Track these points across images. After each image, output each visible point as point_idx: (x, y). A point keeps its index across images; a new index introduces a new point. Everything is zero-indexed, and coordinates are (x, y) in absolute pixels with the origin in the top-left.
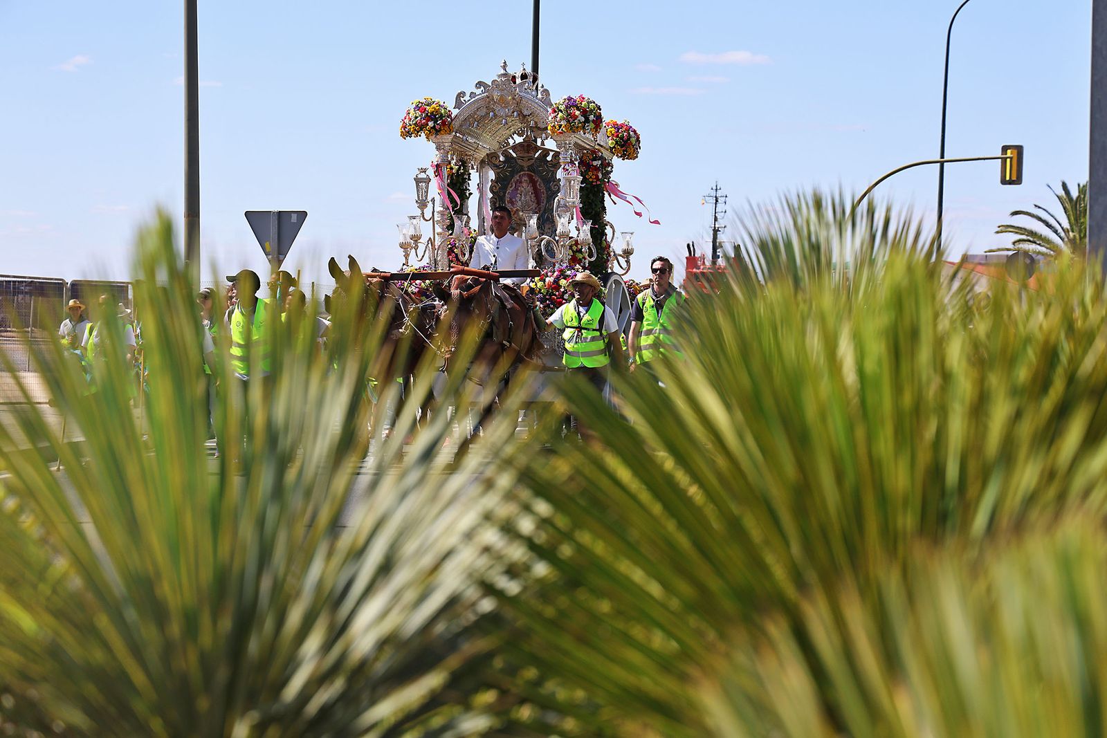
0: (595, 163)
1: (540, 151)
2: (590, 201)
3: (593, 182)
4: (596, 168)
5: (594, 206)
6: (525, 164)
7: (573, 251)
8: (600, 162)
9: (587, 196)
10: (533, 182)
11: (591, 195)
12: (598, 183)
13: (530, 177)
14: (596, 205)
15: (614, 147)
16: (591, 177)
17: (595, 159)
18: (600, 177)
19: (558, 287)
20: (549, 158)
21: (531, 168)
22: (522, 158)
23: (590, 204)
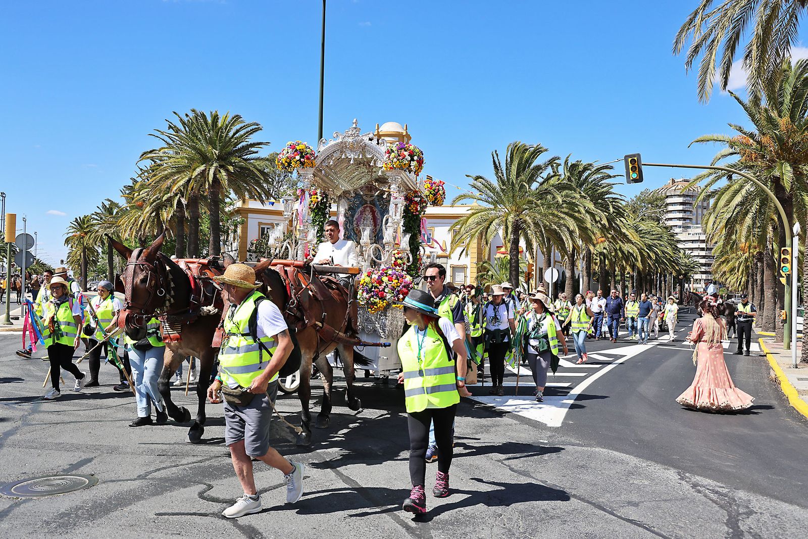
0: (416, 199)
1: (379, 192)
2: (411, 225)
3: (413, 212)
4: (417, 203)
5: (413, 229)
6: (368, 199)
7: (396, 258)
8: (419, 199)
9: (409, 222)
10: (373, 212)
11: (411, 222)
12: (417, 213)
13: (371, 208)
14: (414, 228)
15: (429, 195)
16: (412, 209)
17: (416, 197)
18: (419, 210)
19: (380, 282)
20: (385, 196)
21: (373, 203)
22: (366, 195)
23: (411, 227)
